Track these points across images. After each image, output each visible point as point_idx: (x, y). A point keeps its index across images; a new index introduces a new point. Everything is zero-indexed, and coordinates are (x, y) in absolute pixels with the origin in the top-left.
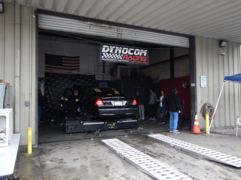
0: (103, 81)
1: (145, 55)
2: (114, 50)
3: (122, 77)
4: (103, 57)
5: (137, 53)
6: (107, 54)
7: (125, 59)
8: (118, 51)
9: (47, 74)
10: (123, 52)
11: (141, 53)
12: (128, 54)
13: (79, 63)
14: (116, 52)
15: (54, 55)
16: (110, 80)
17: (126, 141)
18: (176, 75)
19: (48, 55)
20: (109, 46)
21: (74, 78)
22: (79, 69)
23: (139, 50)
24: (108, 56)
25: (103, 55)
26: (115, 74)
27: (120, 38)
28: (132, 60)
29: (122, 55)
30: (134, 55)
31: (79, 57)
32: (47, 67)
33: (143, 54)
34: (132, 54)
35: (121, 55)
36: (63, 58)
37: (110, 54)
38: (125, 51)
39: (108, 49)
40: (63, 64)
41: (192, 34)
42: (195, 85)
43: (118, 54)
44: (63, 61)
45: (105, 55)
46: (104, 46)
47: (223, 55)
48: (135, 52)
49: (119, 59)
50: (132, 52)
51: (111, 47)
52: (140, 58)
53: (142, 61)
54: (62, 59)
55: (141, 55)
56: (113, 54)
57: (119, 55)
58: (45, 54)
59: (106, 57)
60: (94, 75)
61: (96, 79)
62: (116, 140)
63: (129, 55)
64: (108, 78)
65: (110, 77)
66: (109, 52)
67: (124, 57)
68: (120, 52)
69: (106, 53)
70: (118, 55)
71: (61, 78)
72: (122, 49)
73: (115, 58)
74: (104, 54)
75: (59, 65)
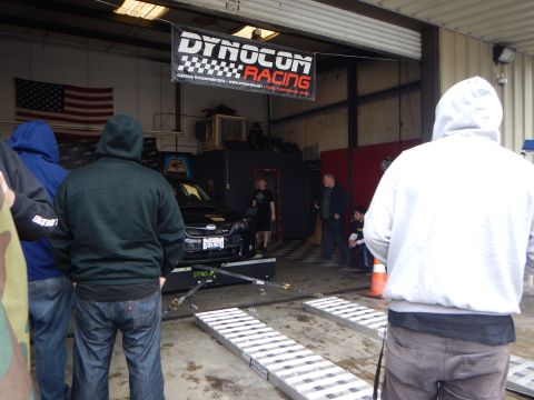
0: (176, 154)
1: (306, 71)
3: (226, 143)
4: (181, 68)
5: (284, 63)
6: (195, 59)
7: (250, 78)
8: (228, 54)
10: (244, 59)
11: (296, 64)
12: (257, 64)
13: (111, 106)
14: (222, 55)
15: (40, 83)
16: (194, 151)
19: (23, 81)
20: (201, 34)
23: (289, 55)
24: (198, 65)
25: (183, 63)
26: (207, 135)
27: (234, 13)
28: (271, 84)
29: (241, 67)
31: (110, 90)
32: (19, 114)
33: (301, 68)
34: (270, 65)
35: (236, 67)
36: (67, 92)
37: (205, 61)
38: (249, 56)
39: (198, 46)
40: (66, 108)
41: (433, 21)
43: (228, 62)
44: (67, 100)
45: (188, 64)
47: (502, 85)
48: (279, 61)
49: (232, 78)
50: (269, 58)
51: (206, 38)
52: (292, 81)
53: (297, 88)
54: (63, 96)
55: (295, 69)
56: (214, 62)
57: (232, 65)
58: (16, 79)
59: (191, 69)
60: (154, 139)
61: (159, 147)
63: (261, 68)
64: (191, 146)
65: (195, 143)
66: (200, 55)
67: (247, 73)
68: (233, 57)
69: (190, 56)
72: (240, 49)
73: (220, 73)
74: (185, 58)
75: (56, 111)
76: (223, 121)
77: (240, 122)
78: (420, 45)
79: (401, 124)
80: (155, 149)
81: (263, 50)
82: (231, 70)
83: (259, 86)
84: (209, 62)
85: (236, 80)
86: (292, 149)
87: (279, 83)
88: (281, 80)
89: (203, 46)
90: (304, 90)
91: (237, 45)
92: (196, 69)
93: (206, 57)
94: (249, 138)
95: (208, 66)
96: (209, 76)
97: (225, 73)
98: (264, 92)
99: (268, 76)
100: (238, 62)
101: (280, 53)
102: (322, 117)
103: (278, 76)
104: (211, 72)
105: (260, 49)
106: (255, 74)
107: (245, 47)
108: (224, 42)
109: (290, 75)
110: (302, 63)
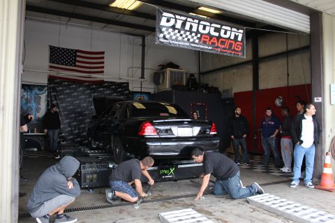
0: (141, 93)
1: (240, 39)
2: (184, 24)
3: (173, 86)
4: (162, 35)
5: (225, 33)
6: (171, 30)
7: (205, 42)
8: (191, 27)
9: (51, 79)
10: (201, 30)
11: (233, 34)
12: (209, 34)
13: (103, 63)
14: (187, 27)
15: (63, 49)
16: (152, 91)
17: (210, 214)
18: (263, 86)
19: (54, 47)
20: (174, 14)
21: (94, 86)
22: (103, 72)
23: (229, 28)
24: (172, 34)
25: (162, 32)
26: (161, 81)
28: (218, 47)
29: (199, 35)
30: (219, 37)
31: (103, 53)
32: (51, 67)
33: (236, 37)
34: (217, 34)
35: (196, 35)
36: (78, 54)
37: (177, 31)
38: (204, 28)
39: (172, 21)
40: (77, 64)
42: (323, 99)
44: (78, 59)
45: (166, 33)
46: (164, 14)
48: (222, 32)
49: (193, 42)
50: (217, 30)
51: (177, 17)
52: (231, 44)
53: (234, 50)
54: (76, 56)
55: (232, 38)
56: (182, 32)
57: (193, 34)
58: (50, 46)
59: (168, 37)
60: (128, 83)
61: (131, 89)
62: (190, 211)
63: (212, 37)
64: (150, 88)
65: (153, 86)
66: (173, 27)
67: (203, 39)
68: (194, 29)
69: (168, 28)
70: (191, 34)
71: (74, 86)
72: (199, 24)
73: (186, 39)
74: (164, 29)
75: (71, 65)
76: (171, 72)
77: (182, 73)
78: (309, 23)
79: (288, 75)
80: (128, 90)
81: (213, 25)
82: (193, 37)
83: (210, 48)
84: (179, 32)
85: (196, 44)
86: (214, 90)
87: (223, 46)
88: (224, 45)
89: (176, 22)
90: (238, 51)
91: (197, 21)
92: (171, 36)
93: (177, 29)
94: (187, 84)
95: (178, 35)
96: (179, 41)
97: (189, 40)
98: (213, 52)
99: (216, 41)
100: (198, 32)
101: (223, 27)
102: (235, 71)
103: (221, 41)
104: (180, 38)
105: (211, 24)
106: (208, 40)
107: (202, 22)
108: (189, 19)
109: (230, 41)
110: (237, 34)
